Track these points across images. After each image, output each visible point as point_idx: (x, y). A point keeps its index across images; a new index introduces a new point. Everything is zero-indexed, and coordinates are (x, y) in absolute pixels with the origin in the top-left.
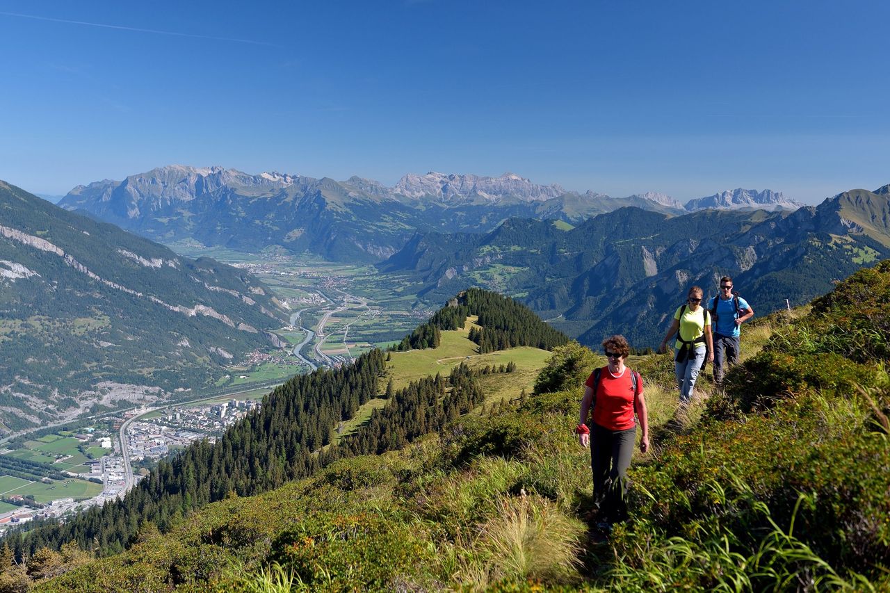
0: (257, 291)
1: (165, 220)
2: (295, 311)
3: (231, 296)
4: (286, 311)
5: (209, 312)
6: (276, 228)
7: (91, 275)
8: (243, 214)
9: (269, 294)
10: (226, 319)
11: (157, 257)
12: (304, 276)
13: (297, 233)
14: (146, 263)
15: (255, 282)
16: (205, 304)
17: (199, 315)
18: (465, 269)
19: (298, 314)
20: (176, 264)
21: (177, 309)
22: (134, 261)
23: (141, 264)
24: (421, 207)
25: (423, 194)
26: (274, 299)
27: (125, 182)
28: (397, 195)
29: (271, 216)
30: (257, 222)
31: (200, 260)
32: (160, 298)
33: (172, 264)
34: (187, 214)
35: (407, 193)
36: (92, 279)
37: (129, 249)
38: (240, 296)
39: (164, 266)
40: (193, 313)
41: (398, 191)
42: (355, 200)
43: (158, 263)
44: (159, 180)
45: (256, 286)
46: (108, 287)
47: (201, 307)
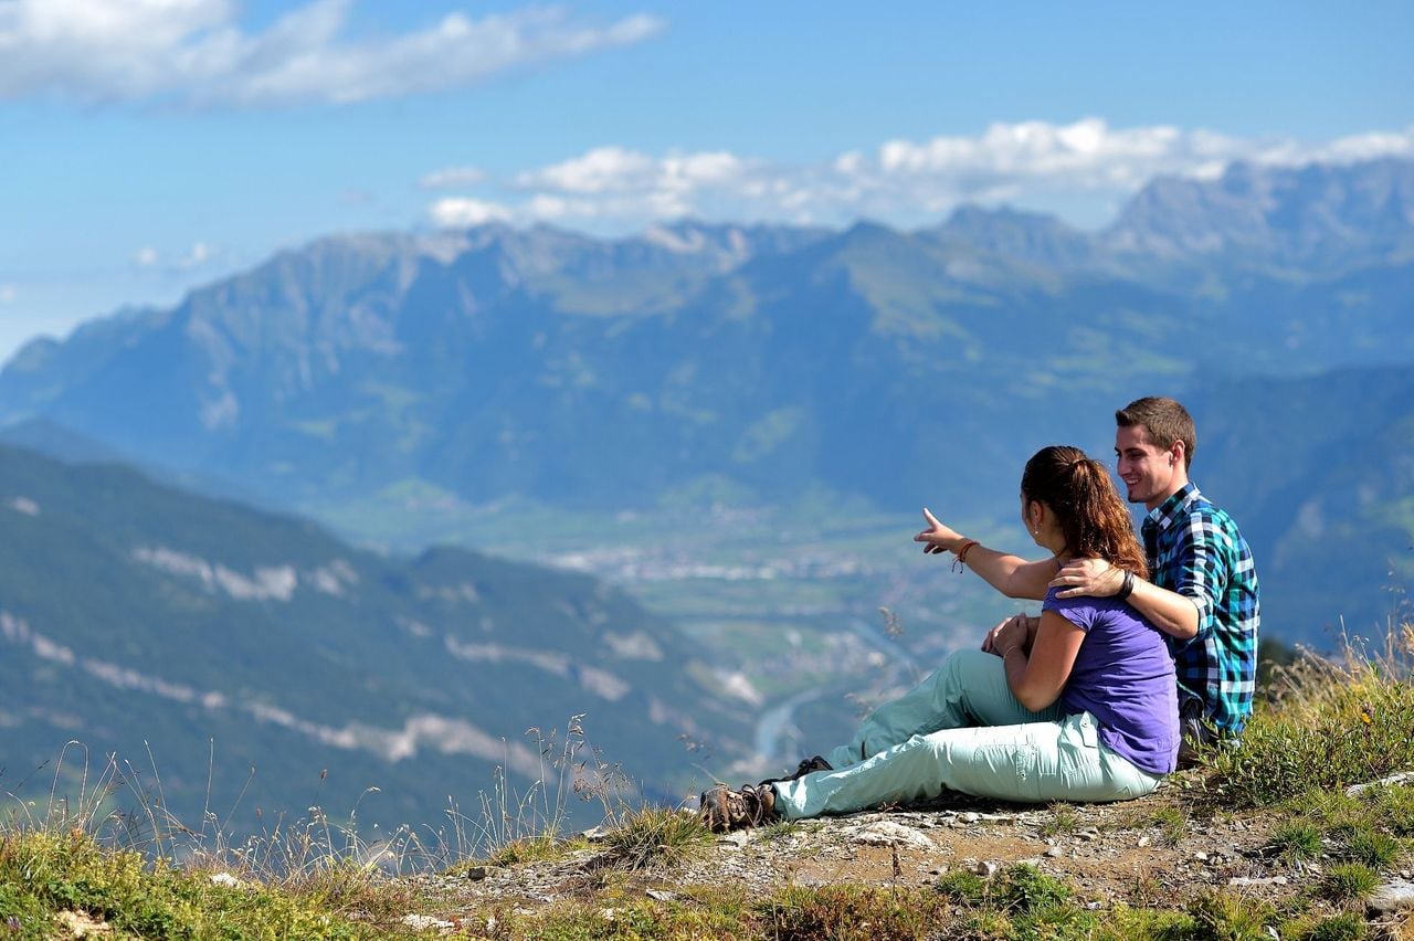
0: (631, 646)
1: (322, 428)
2: (773, 702)
3: (538, 675)
4: (742, 705)
5: (459, 738)
6: (704, 417)
7: (45, 648)
8: (587, 378)
9: (678, 652)
10: (522, 757)
11: (275, 563)
12: (812, 577)
13: (777, 426)
14: (237, 586)
15: (626, 612)
16: (446, 712)
17: (426, 751)
18: (1367, 495)
19: (783, 714)
20: (342, 582)
21: (345, 739)
22: (191, 585)
23: (222, 591)
24: (1214, 290)
25: (1212, 241)
26: (696, 670)
27: (182, 314)
28: (1126, 257)
29: (684, 373)
30: (638, 401)
31: (431, 556)
32: (284, 705)
33: (327, 583)
34: (398, 397)
35: (1161, 246)
36: (47, 662)
37: (176, 546)
38: (574, 671)
39: (304, 591)
40: (402, 746)
41: (1127, 240)
42: (970, 287)
43: (282, 582)
44: (293, 292)
45: (625, 630)
46: (104, 686)
47: (433, 725)
